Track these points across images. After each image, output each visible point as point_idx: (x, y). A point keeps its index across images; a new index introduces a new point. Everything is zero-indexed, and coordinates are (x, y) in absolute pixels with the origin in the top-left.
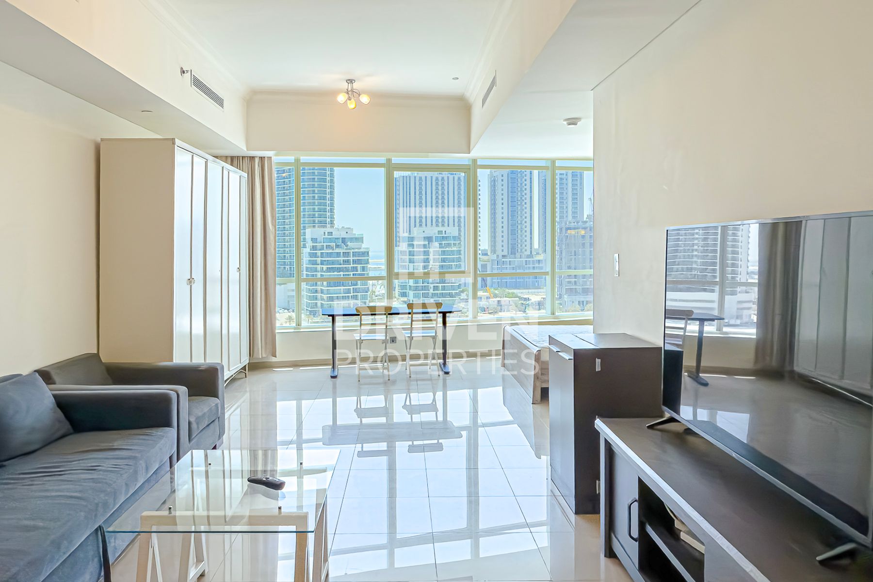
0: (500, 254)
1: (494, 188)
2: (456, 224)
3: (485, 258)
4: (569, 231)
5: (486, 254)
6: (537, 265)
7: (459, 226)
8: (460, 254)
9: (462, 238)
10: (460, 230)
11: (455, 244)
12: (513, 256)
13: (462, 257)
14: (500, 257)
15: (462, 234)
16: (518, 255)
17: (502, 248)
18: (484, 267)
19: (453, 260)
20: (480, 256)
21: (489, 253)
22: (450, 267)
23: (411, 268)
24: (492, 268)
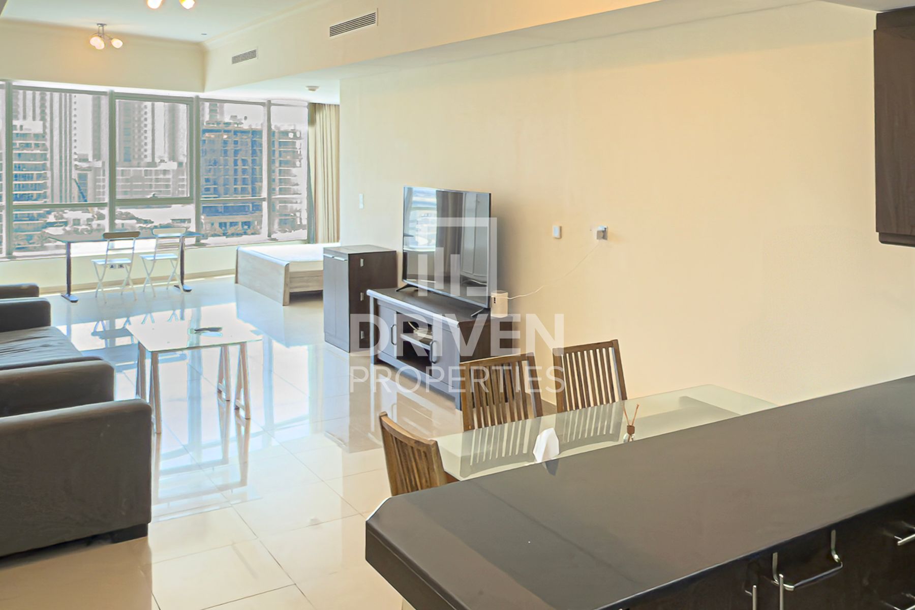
2: (38, 117)
3: (85, 165)
4: (207, 135)
5: (86, 160)
6: (161, 176)
7: (43, 119)
8: (46, 159)
9: (48, 137)
10: (44, 127)
11: (37, 145)
12: (126, 163)
13: (48, 163)
15: (48, 131)
16: (135, 162)
18: (83, 177)
19: (36, 168)
20: (77, 163)
21: (90, 159)
22: (30, 177)
24: (96, 180)
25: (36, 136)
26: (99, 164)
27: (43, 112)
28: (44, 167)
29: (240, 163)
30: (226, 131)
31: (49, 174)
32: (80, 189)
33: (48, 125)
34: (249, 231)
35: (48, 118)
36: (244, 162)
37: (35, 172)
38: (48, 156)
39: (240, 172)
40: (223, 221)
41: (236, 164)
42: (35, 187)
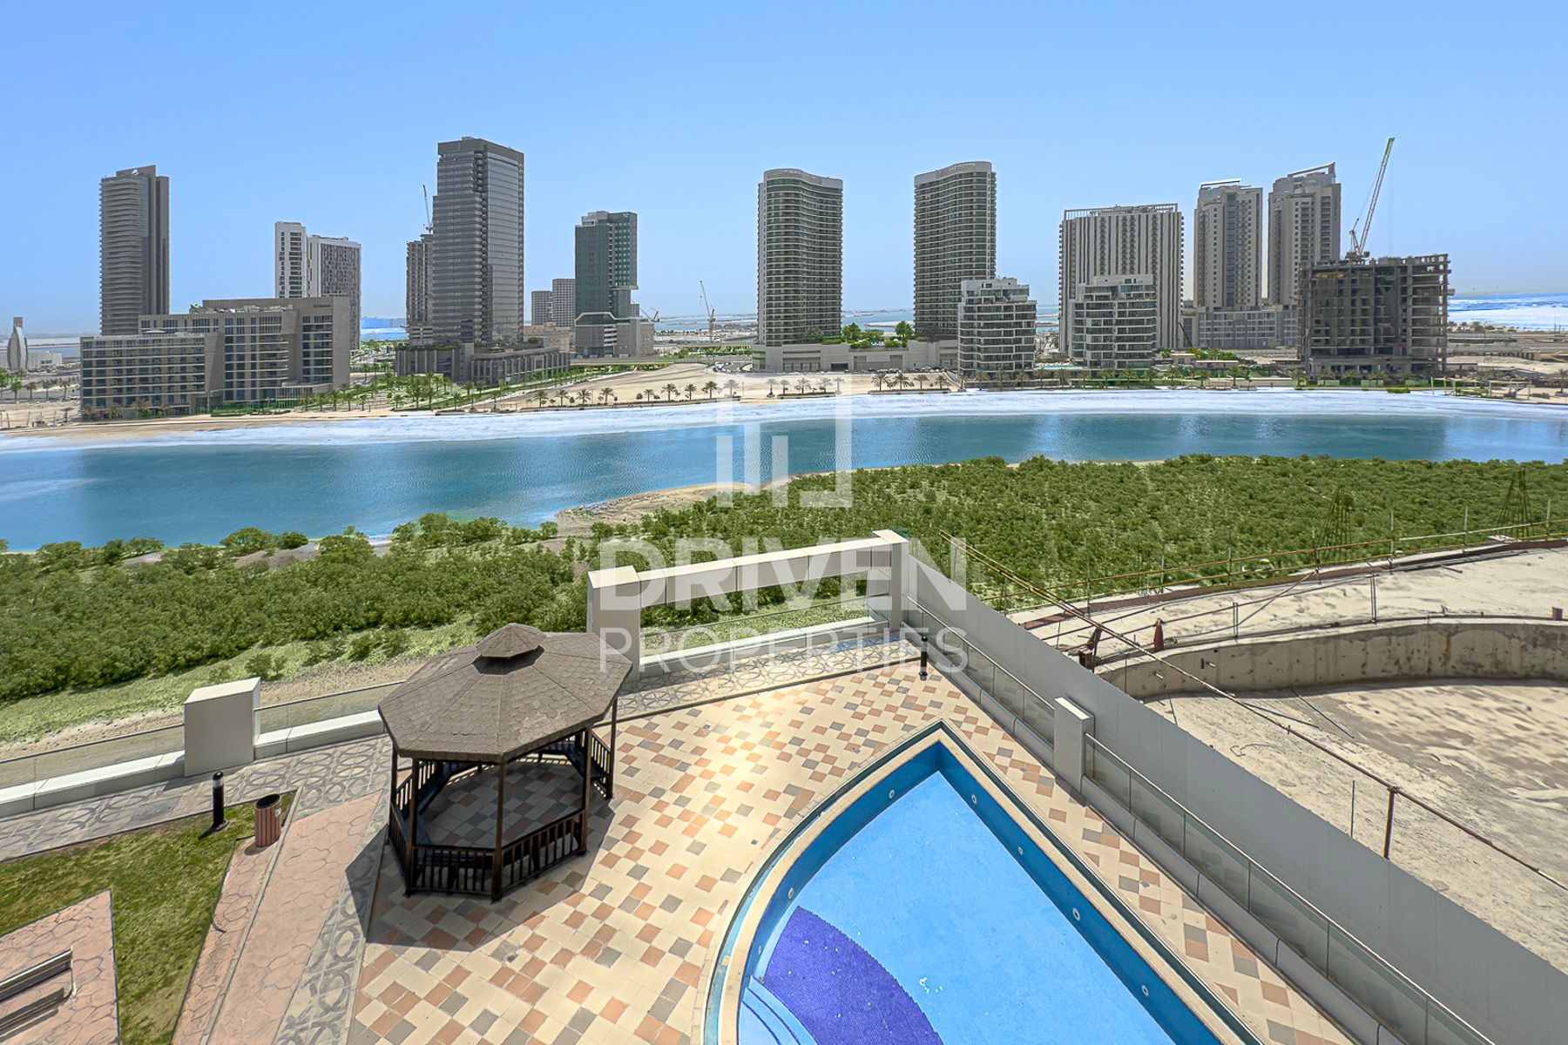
0: (1212, 306)
1: (1204, 225)
2: (1150, 271)
3: (1190, 311)
4: (1318, 275)
5: (1192, 307)
6: (1266, 319)
7: (1154, 273)
8: (1155, 306)
9: (1158, 288)
10: (1155, 278)
11: (1148, 295)
12: (1230, 308)
13: (1158, 310)
14: (1211, 310)
15: (1158, 283)
16: (1237, 307)
17: (1215, 296)
18: (1188, 322)
19: (1146, 314)
20: (1183, 309)
21: (1195, 305)
22: (1141, 322)
23: (1089, 323)
24: (1199, 324)
25: (1148, 287)
26: (1203, 310)
27: (1154, 267)
28: (1154, 313)
29: (1358, 303)
30: (1340, 270)
31: (1158, 318)
32: (1185, 332)
33: (1158, 277)
35: (1158, 272)
36: (1364, 302)
37: (1146, 318)
38: (1158, 304)
39: (1358, 312)
40: (1337, 364)
41: (1353, 303)
42: (1145, 330)
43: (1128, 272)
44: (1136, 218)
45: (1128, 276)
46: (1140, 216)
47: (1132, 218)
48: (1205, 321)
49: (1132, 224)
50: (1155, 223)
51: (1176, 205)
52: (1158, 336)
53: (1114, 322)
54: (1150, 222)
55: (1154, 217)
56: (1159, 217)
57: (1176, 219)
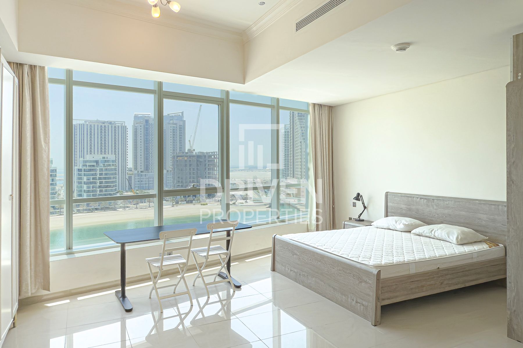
0: (140, 170)
1: (136, 133)
2: (113, 153)
3: (131, 173)
4: (179, 158)
5: (131, 171)
7: (115, 154)
9: (117, 161)
10: (115, 157)
11: (113, 165)
12: (147, 171)
13: (117, 172)
14: (140, 172)
15: (117, 159)
17: (141, 167)
18: (130, 178)
19: (112, 174)
20: (128, 172)
21: (133, 170)
22: (110, 178)
23: (85, 179)
24: (135, 179)
25: (113, 161)
26: (136, 172)
27: (115, 151)
28: (115, 174)
30: (186, 156)
31: (117, 176)
32: (129, 182)
33: (117, 156)
34: (196, 199)
35: (117, 153)
36: (193, 169)
37: (112, 176)
38: (117, 169)
41: (190, 169)
42: (112, 182)
43: (103, 153)
44: (107, 126)
45: (104, 156)
46: (108, 126)
47: (105, 126)
48: (137, 177)
49: (105, 129)
50: (115, 130)
51: (124, 122)
52: (117, 185)
53: (97, 178)
54: (113, 129)
55: (115, 127)
56: (117, 127)
57: (124, 129)
